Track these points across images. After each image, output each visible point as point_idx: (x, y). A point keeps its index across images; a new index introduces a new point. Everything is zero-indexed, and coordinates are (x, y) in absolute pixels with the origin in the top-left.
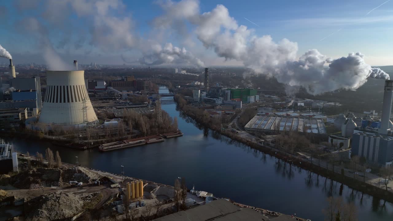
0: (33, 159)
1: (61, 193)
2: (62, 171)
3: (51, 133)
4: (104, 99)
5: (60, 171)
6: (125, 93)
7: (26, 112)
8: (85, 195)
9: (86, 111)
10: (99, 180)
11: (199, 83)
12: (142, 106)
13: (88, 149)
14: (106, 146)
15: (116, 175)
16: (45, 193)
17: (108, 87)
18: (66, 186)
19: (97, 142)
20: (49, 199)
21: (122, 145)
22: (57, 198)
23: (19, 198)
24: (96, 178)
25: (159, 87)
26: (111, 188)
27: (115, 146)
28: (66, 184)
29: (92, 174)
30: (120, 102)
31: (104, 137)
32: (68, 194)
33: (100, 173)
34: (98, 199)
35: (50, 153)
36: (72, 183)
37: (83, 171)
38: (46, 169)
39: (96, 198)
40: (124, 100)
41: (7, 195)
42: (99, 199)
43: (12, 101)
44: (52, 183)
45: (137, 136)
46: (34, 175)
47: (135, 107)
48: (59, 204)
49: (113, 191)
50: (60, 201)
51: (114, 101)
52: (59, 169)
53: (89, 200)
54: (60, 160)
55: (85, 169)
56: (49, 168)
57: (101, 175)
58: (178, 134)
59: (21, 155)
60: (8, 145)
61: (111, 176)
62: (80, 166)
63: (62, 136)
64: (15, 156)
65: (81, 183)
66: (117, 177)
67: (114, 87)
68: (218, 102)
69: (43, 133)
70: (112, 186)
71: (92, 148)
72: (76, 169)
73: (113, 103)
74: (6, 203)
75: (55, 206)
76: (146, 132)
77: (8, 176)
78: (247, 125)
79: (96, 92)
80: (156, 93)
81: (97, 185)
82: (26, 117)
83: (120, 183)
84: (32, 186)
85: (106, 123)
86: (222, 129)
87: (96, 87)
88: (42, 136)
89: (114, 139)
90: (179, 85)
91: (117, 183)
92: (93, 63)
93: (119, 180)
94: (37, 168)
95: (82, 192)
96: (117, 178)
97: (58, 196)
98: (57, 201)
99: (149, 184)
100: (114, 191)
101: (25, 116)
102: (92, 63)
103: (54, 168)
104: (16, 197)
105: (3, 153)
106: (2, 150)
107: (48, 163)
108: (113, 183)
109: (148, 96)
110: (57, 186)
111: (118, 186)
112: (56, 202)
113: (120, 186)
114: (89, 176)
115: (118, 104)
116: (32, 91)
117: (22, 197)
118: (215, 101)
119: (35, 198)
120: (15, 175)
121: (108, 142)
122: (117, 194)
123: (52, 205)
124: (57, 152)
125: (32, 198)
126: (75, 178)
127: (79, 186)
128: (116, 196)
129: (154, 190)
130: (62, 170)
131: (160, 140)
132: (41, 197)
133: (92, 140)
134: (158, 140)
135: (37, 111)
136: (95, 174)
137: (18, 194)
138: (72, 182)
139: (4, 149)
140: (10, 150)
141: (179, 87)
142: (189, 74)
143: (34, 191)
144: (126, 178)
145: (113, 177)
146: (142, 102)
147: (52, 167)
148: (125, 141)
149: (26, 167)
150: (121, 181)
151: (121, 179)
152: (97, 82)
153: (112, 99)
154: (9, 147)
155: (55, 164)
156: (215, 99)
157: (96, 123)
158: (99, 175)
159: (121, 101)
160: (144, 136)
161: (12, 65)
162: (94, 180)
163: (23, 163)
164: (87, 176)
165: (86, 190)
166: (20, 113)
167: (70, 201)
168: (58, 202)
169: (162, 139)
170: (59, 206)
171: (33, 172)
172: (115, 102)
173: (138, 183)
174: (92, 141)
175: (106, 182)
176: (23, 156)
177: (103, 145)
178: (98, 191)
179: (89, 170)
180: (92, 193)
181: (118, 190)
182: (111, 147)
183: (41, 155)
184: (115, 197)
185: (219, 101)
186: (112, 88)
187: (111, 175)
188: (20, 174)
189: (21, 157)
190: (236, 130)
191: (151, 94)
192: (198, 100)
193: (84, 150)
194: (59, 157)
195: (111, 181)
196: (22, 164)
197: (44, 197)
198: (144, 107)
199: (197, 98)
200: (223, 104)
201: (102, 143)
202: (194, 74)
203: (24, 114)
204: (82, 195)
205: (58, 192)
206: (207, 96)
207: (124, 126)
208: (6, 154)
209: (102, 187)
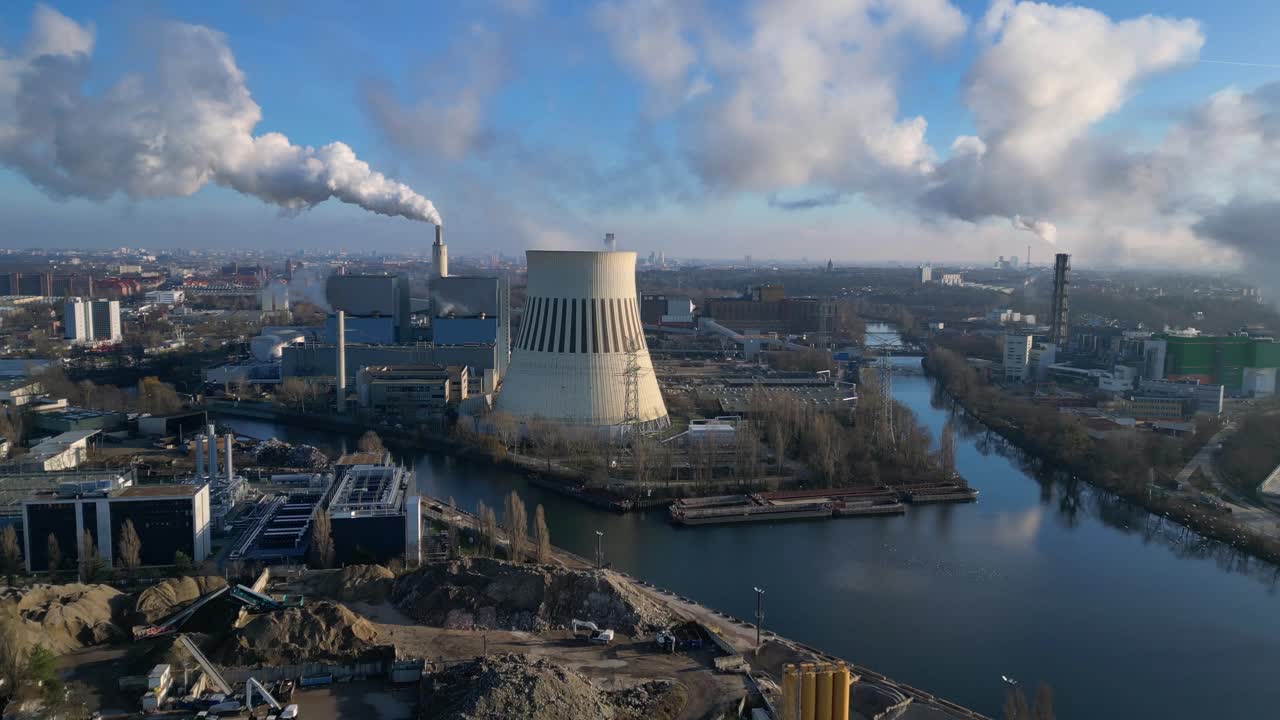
0: (467, 525)
1: (540, 662)
2: (548, 577)
3: (526, 445)
4: (688, 355)
5: (542, 577)
6: (752, 339)
7: (465, 377)
8: (623, 683)
9: (636, 383)
10: (671, 630)
11: (1017, 317)
12: (810, 381)
13: (635, 509)
14: (689, 508)
15: (730, 618)
16: (491, 653)
17: (701, 320)
18: (558, 635)
19: (667, 492)
20: (500, 681)
21: (747, 509)
22: (527, 679)
23: (409, 656)
24: (662, 621)
25: (867, 325)
26: (717, 671)
27: (725, 511)
28: (561, 628)
29: (650, 605)
30: (739, 366)
31: (686, 474)
32: (564, 670)
33: (672, 600)
34: (668, 711)
35: (519, 508)
36: (580, 628)
37: (617, 587)
38: (502, 562)
39: (661, 703)
40: (751, 362)
41: (375, 640)
42: (672, 711)
43: (432, 346)
44: (517, 615)
45: (800, 482)
46: (462, 579)
47: (789, 385)
48: (530, 704)
49: (721, 685)
50: (536, 693)
51: (717, 362)
52: (540, 569)
53: (636, 706)
54: (547, 537)
55: (625, 582)
56: (510, 563)
57: (677, 610)
58: (958, 491)
59: (434, 508)
60: (400, 471)
61: (716, 624)
62: (606, 566)
63: (558, 460)
64: (418, 509)
65: (610, 634)
66: (737, 628)
67: (719, 318)
68: (1110, 383)
69: (504, 445)
70: (722, 663)
71: (647, 510)
72: (596, 576)
73: (714, 367)
74: (367, 668)
75: (519, 710)
76: (832, 470)
77: (388, 573)
78: (1268, 481)
79: (663, 332)
80: (855, 345)
81: (664, 649)
82: (465, 395)
83: (749, 655)
84: (451, 617)
85: (694, 427)
86: (1153, 488)
87: (665, 319)
88: (501, 452)
89: (721, 483)
90: (938, 322)
91: (737, 653)
92: (657, 256)
93: (741, 644)
94: (476, 556)
95: (613, 671)
96: (734, 634)
97: (531, 672)
98: (527, 691)
99: (861, 679)
100: (728, 684)
101: (459, 391)
102: (653, 253)
103: (526, 562)
104: (402, 649)
105: (382, 493)
106: (381, 485)
107: (508, 542)
108: (724, 653)
109: (829, 350)
110: (530, 629)
111: (741, 668)
112: (523, 697)
113: (747, 668)
114: (638, 610)
115: (732, 373)
116: (486, 317)
117: (416, 654)
118: (1095, 381)
119: (458, 667)
120: (409, 573)
121: (701, 493)
122: (739, 701)
123: (509, 704)
124: (540, 510)
125: (449, 665)
126: (589, 610)
127: (603, 643)
128: (737, 709)
129: (888, 710)
130: (549, 575)
131: (887, 507)
132: (474, 666)
133: (650, 481)
134: (878, 507)
135: (496, 378)
136: (658, 606)
137: (408, 641)
138: (580, 623)
139: (388, 481)
140: (402, 487)
141: (941, 326)
142: (972, 285)
143: (457, 636)
144: (769, 638)
145: (722, 628)
146: (810, 368)
147: (520, 558)
148: (758, 496)
149: (444, 548)
150: (751, 647)
151: (748, 639)
152: (670, 303)
153: (710, 356)
154: (403, 476)
155: (528, 547)
156: (1096, 373)
157: (660, 427)
158: (672, 610)
159: (741, 364)
160: (825, 487)
161: (441, 243)
162: (652, 629)
163: (438, 535)
164: (630, 608)
165: (623, 663)
166: (448, 381)
167: (568, 700)
168: (530, 698)
169: (894, 503)
170: (531, 716)
171: (462, 568)
172: (722, 367)
173: (831, 674)
174: (649, 485)
175: (695, 641)
176: (440, 511)
177: (682, 503)
178: (667, 675)
179: (638, 586)
180: (645, 681)
181: (743, 686)
182: (710, 511)
183: (491, 515)
184: (732, 711)
185: (1116, 382)
186: (712, 322)
187: (715, 617)
188: (425, 568)
189: (435, 516)
190: (1219, 500)
191: (841, 346)
192: (1024, 374)
193: (621, 511)
194: (545, 527)
195: (714, 643)
196: (434, 537)
197: (485, 669)
198: (819, 385)
199: (1019, 366)
200: (1135, 392)
201: (681, 494)
202: (991, 287)
203: (459, 383)
204: (612, 681)
205: (533, 656)
206: (1059, 358)
207: (754, 445)
208: (392, 498)
209: (684, 662)
